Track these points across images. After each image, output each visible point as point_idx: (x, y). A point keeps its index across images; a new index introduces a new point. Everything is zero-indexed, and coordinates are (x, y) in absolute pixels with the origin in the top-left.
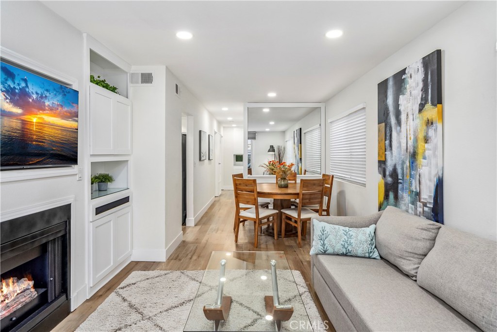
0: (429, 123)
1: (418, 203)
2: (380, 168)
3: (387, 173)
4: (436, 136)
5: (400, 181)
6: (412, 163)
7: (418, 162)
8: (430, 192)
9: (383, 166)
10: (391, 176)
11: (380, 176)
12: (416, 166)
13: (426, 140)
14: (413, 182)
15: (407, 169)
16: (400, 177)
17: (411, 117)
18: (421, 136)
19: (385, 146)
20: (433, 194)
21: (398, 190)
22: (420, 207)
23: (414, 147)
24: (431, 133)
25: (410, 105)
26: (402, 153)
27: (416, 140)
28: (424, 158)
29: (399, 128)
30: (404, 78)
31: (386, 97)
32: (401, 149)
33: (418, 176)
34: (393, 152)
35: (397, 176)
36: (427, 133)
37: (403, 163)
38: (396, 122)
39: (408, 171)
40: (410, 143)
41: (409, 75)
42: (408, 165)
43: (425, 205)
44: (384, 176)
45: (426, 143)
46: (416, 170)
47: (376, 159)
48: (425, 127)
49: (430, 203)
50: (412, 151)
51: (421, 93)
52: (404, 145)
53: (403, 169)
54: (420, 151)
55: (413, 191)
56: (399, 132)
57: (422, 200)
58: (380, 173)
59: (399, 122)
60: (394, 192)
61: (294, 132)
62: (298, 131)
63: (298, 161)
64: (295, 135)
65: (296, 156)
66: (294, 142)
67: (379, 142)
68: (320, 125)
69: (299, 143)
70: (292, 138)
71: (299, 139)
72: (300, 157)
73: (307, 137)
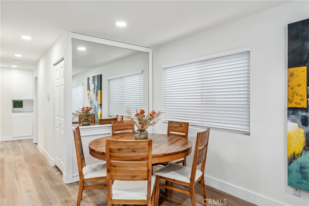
2: (292, 116)
9: (302, 114)
11: (295, 125)
19: (308, 92)
58: (293, 121)
61: (88, 79)
62: (96, 78)
63: (95, 107)
64: (91, 82)
65: (91, 102)
66: (89, 89)
67: (290, 87)
68: (143, 71)
69: (97, 90)
70: (83, 84)
71: (97, 85)
72: (99, 103)
73: (113, 83)
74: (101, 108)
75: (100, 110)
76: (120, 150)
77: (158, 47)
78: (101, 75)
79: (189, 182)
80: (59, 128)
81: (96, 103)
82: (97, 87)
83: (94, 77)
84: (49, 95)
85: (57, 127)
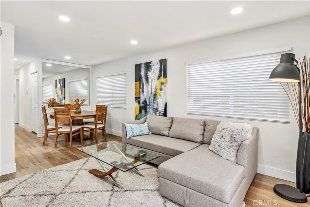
0: (162, 84)
1: (157, 112)
2: (136, 100)
3: (141, 102)
4: (165, 88)
5: (148, 105)
6: (154, 98)
7: (157, 97)
8: (163, 108)
9: (138, 99)
10: (143, 103)
11: (137, 104)
12: (156, 99)
13: (161, 89)
14: (155, 105)
15: (151, 100)
16: (148, 103)
17: (154, 81)
18: (158, 88)
19: (140, 91)
20: (164, 109)
21: (147, 109)
22: (158, 114)
23: (155, 92)
24: (163, 87)
25: (153, 76)
26: (149, 94)
27: (156, 89)
28: (160, 96)
29: (147, 84)
30: (150, 65)
31: (140, 71)
32: (148, 93)
33: (157, 103)
34: (144, 94)
35: (147, 103)
36: (161, 87)
37: (150, 98)
38: (146, 82)
39: (152, 101)
40: (153, 90)
41: (153, 65)
42: (152, 98)
43: (160, 113)
44: (139, 103)
45: (161, 90)
46: (156, 100)
47: (134, 96)
48: (160, 85)
49: (162, 112)
50: (154, 93)
51: (159, 72)
52: (150, 91)
53: (149, 100)
54: (158, 93)
55: (154, 108)
56: (148, 86)
57: (159, 111)
58: (137, 102)
59: (148, 82)
60: (145, 110)
61: (56, 80)
62: (61, 80)
63: (61, 99)
64: (58, 83)
65: (58, 96)
66: (56, 87)
67: (136, 89)
68: (87, 78)
69: (62, 88)
70: (53, 84)
71: (62, 85)
72: (63, 96)
73: (71, 84)
74: (65, 100)
75: (64, 101)
76: (58, 112)
77: (94, 66)
78: (64, 79)
79: (95, 128)
80: (34, 109)
81: (61, 97)
82: (62, 86)
83: (60, 80)
84: (27, 91)
85: (33, 109)
